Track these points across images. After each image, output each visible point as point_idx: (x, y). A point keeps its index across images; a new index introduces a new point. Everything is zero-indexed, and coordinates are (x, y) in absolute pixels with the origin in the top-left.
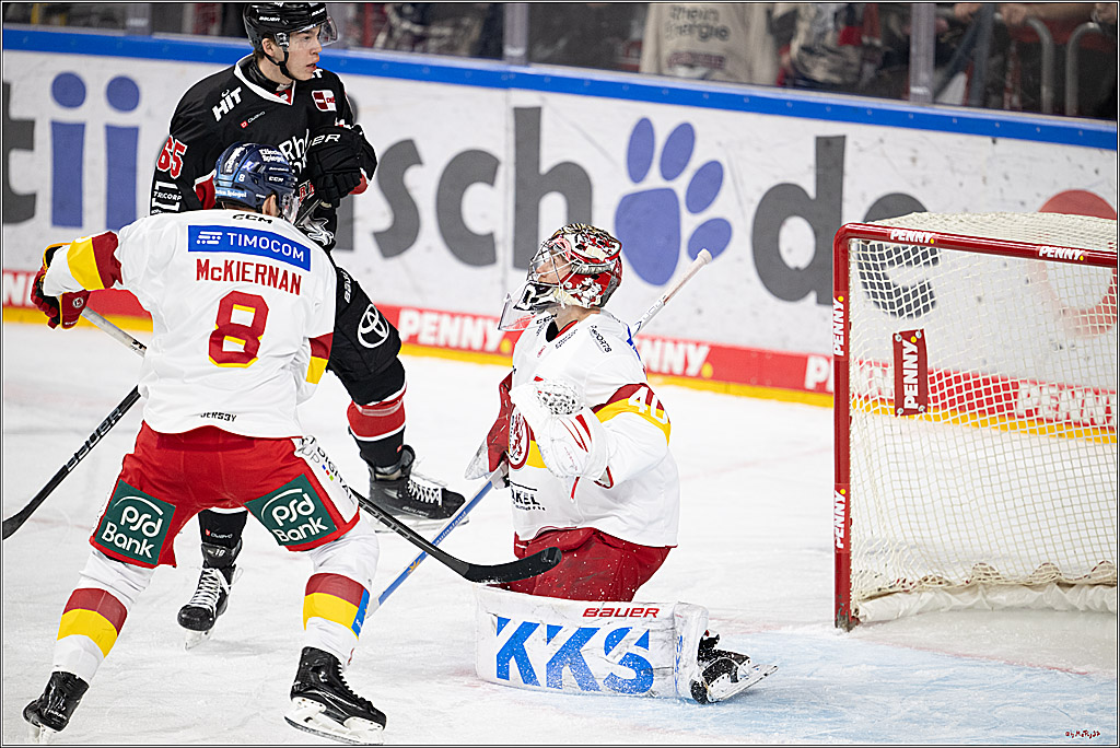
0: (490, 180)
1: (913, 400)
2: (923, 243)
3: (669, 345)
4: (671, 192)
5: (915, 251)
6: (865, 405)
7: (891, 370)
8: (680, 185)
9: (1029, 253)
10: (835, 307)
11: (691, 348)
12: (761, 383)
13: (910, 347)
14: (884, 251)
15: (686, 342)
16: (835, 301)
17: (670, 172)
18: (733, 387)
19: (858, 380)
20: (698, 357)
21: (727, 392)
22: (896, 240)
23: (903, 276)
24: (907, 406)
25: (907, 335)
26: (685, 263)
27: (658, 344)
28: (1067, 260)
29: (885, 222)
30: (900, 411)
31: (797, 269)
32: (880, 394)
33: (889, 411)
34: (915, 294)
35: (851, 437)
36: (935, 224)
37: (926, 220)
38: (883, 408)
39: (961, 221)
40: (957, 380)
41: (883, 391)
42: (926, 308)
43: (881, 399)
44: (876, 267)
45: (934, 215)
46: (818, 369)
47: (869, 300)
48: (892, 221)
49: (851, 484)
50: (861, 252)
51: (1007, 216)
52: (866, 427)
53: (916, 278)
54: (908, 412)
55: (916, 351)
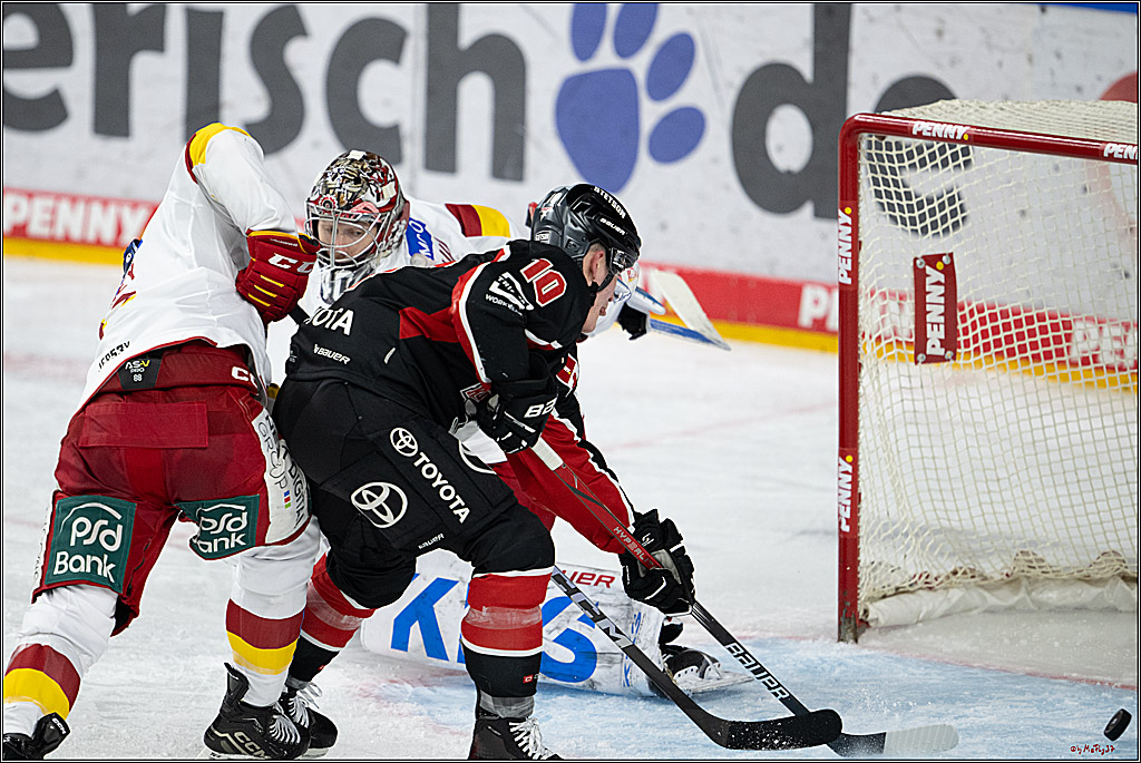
0: (395, 55)
1: (938, 344)
2: (955, 140)
4: (627, 75)
5: (942, 150)
6: (876, 349)
7: (910, 304)
8: (640, 64)
9: (1091, 152)
10: (841, 221)
12: (742, 319)
13: (934, 275)
14: (904, 151)
16: (840, 213)
17: (626, 47)
19: (869, 316)
22: (920, 135)
23: (926, 182)
24: (929, 351)
25: (932, 260)
29: (905, 113)
30: (921, 357)
31: (789, 173)
32: (895, 334)
33: (907, 357)
34: (942, 207)
35: (861, 390)
36: (968, 114)
37: (957, 109)
38: (899, 353)
39: (1002, 109)
40: (993, 317)
41: (899, 332)
42: (956, 225)
43: (897, 341)
44: (893, 171)
45: (966, 102)
46: (816, 302)
47: (884, 213)
48: (914, 110)
49: (860, 451)
50: (873, 151)
51: (1062, 104)
52: (877, 377)
53: (943, 186)
54: (931, 359)
55: (943, 281)
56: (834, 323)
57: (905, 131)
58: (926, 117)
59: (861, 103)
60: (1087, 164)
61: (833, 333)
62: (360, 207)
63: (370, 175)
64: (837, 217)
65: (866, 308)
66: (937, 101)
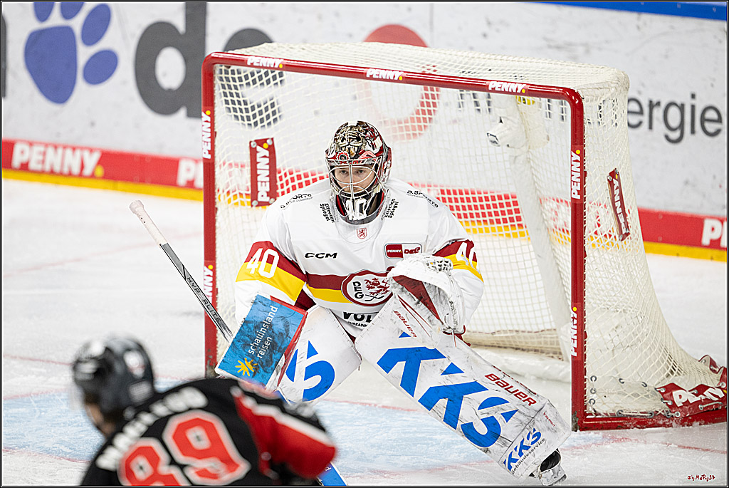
1: (266, 194)
2: (274, 68)
3: (69, 152)
4: (69, 30)
5: (266, 74)
6: (227, 198)
7: (248, 169)
8: (77, 23)
9: (358, 74)
10: (204, 119)
11: (86, 154)
12: (142, 181)
13: (262, 152)
14: (242, 75)
15: (82, 148)
16: (203, 114)
17: (68, 14)
18: (120, 185)
19: (222, 178)
20: (91, 161)
21: (115, 189)
22: (252, 65)
23: (255, 95)
24: (260, 199)
25: (261, 142)
26: (81, 85)
27: (60, 151)
28: (389, 80)
29: (243, 51)
30: (255, 203)
31: (170, 90)
32: (239, 189)
33: (246, 203)
34: (267, 109)
35: (217, 224)
36: (283, 52)
37: (275, 49)
38: (241, 201)
39: (303, 49)
40: (299, 177)
41: (241, 187)
42: (275, 120)
43: (240, 193)
44: (236, 88)
45: (281, 45)
46: (188, 170)
47: (230, 114)
48: (249, 49)
49: (217, 262)
50: (223, 75)
51: (340, 45)
52: (228, 216)
53: (267, 96)
54: (261, 204)
55: (268, 155)
56: (200, 183)
57: (242, 62)
58: (255, 55)
59: (214, 45)
60: (357, 82)
61: (200, 189)
62: (364, 155)
63: (365, 134)
64: (201, 117)
65: (221, 173)
66: (263, 43)
